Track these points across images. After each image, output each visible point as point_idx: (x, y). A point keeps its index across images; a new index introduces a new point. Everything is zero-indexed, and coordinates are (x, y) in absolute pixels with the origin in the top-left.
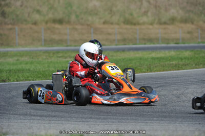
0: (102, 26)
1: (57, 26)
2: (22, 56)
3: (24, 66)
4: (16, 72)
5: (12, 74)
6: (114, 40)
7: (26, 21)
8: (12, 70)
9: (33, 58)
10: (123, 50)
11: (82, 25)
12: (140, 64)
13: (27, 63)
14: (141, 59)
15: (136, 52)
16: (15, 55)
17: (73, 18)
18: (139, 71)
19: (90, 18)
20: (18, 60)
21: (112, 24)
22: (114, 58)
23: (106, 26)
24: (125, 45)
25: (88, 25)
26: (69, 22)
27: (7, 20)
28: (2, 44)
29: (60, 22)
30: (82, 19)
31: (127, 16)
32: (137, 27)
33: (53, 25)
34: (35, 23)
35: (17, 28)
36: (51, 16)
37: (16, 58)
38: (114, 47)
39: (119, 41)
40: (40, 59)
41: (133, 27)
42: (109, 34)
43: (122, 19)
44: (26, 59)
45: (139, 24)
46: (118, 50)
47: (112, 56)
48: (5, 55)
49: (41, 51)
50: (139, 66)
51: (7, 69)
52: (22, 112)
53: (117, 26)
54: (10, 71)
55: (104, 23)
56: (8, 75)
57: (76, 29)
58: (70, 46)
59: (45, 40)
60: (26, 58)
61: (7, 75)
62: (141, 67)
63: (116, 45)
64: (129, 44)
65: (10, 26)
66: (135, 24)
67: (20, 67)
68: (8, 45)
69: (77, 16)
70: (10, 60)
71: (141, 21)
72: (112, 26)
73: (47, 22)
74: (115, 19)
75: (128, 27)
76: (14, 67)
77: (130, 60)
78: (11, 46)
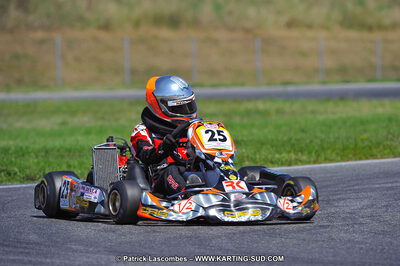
0: (283, 33)
1: (165, 33)
2: (74, 113)
3: (81, 140)
4: (62, 157)
5: (51, 159)
6: (316, 71)
7: (81, 19)
8: (52, 149)
9: (103, 118)
10: (343, 97)
11: (231, 29)
12: (389, 133)
13: (88, 132)
14: (390, 120)
15: (375, 102)
16: (56, 111)
17: (206, 11)
18: (386, 152)
19: (251, 12)
20: (64, 123)
21: (310, 26)
22: (321, 118)
23: (294, 33)
24: (348, 82)
25: (247, 31)
26: (196, 23)
27: (31, 18)
28: (20, 82)
29: (174, 22)
30: (230, 13)
31: (350, 6)
32: (377, 36)
33: (154, 31)
34: (106, 26)
35: (58, 37)
36: (147, 6)
37: (58, 119)
38: (316, 87)
39: (329, 72)
40: (122, 122)
41: (365, 35)
42: (304, 54)
43: (336, 15)
44: (84, 120)
45: (381, 27)
46: (329, 96)
47: (313, 112)
48: (30, 109)
49: (122, 99)
50: (387, 139)
51: (37, 147)
52: (85, 259)
53: (323, 34)
54: (47, 152)
55: (290, 24)
56: (42, 164)
57: (216, 42)
58: (202, 86)
59: (133, 72)
60: (86, 119)
61: (38, 163)
62: (392, 140)
63: (324, 83)
64: (355, 81)
65: (40, 35)
66: (370, 29)
67: (70, 141)
68: (36, 84)
69: (218, 7)
70: (44, 124)
71: (387, 21)
72: (310, 34)
73: (137, 24)
74: (318, 13)
75: (353, 34)
76: (57, 143)
77: (363, 122)
78: (44, 87)
